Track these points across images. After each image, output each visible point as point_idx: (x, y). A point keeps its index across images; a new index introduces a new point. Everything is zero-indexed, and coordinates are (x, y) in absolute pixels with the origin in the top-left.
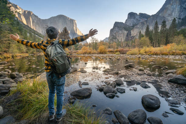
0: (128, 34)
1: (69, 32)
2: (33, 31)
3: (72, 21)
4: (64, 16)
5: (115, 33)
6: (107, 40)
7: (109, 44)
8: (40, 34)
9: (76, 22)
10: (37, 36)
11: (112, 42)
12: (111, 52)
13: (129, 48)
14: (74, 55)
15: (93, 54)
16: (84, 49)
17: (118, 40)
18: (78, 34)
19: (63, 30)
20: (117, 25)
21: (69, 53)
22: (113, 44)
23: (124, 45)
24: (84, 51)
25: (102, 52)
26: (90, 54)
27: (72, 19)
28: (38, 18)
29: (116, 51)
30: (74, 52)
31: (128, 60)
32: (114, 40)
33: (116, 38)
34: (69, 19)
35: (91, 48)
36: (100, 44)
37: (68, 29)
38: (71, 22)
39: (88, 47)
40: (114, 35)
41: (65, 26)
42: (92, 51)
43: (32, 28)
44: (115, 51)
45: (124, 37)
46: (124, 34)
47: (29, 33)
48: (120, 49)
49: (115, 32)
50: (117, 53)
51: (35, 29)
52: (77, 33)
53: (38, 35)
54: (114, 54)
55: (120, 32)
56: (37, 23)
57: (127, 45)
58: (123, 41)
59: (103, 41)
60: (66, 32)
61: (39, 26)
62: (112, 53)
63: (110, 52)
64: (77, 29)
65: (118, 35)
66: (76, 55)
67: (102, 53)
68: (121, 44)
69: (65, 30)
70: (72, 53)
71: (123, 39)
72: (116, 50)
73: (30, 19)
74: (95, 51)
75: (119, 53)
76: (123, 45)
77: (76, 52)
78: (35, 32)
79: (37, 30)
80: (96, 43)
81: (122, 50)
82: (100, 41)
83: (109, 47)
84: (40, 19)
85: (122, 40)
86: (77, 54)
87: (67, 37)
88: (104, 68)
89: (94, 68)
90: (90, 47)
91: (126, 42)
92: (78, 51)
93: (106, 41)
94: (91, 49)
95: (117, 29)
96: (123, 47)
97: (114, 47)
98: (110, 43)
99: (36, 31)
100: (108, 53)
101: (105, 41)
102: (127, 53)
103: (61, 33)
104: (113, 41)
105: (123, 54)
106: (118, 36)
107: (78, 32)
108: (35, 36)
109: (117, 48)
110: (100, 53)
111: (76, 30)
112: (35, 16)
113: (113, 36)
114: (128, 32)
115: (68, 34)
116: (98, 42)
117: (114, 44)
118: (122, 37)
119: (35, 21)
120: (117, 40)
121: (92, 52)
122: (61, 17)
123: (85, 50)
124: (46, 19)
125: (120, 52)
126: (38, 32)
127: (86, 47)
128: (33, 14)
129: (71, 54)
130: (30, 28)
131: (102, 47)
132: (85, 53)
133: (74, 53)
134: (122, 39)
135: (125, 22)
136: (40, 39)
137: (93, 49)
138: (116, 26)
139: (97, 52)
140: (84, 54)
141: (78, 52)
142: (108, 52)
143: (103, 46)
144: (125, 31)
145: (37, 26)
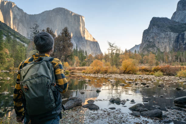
0: (178, 38)
1: (72, 35)
2: (13, 33)
3: (77, 18)
4: (64, 9)
5: (153, 38)
6: (138, 49)
7: (141, 57)
8: (24, 38)
9: (84, 19)
10: (18, 40)
11: (146, 52)
12: (145, 71)
13: (182, 65)
14: (78, 74)
15: (111, 73)
16: (96, 65)
17: (158, 49)
18: (86, 38)
19: (62, 32)
20: (156, 22)
21: (70, 70)
22: (148, 55)
23: (170, 58)
24: (96, 68)
25: (127, 70)
26: (106, 73)
27: (78, 15)
28: (23, 12)
29: (156, 70)
30: (78, 69)
31: (181, 88)
32: (150, 49)
33: (154, 46)
34: (73, 14)
35: (108, 63)
36: (124, 56)
37: (69, 30)
38: (75, 19)
39: (103, 61)
40: (151, 40)
41: (66, 25)
42: (109, 68)
43: (12, 27)
44: (153, 69)
45: (169, 44)
46: (170, 37)
47: (6, 36)
48: (162, 65)
49: (152, 35)
50: (157, 73)
51: (16, 30)
52: (84, 38)
53: (20, 39)
54: (152, 74)
55: (163, 35)
56: (21, 21)
57: (177, 59)
58: (168, 50)
59: (129, 50)
60: (66, 36)
61: (23, 25)
62: (148, 73)
63: (142, 72)
64: (86, 30)
65: (158, 40)
66: (82, 74)
67: (128, 73)
68: (165, 57)
69: (66, 33)
70: (74, 71)
71: (168, 47)
72: (154, 67)
73: (10, 14)
74: (115, 69)
75: (161, 73)
76: (168, 58)
77: (81, 70)
78: (15, 34)
79: (20, 30)
80: (116, 54)
81: (168, 67)
82: (124, 51)
83: (142, 62)
84: (25, 13)
85: (165, 48)
86: (84, 72)
87: (67, 43)
88: (133, 101)
89: (113, 101)
90: (106, 61)
91: (174, 54)
92: (85, 67)
93: (136, 51)
94: (107, 65)
95: (155, 30)
96: (170, 62)
97: (151, 62)
98: (144, 56)
99: (18, 33)
100: (138, 73)
101: (134, 52)
102: (178, 74)
103: (59, 36)
104: (148, 51)
105: (169, 75)
106: (159, 42)
107: (86, 36)
108: (14, 41)
109: (157, 64)
110: (124, 73)
111: (84, 32)
112: (19, 9)
113: (149, 41)
114: (179, 35)
115: (70, 38)
116: (121, 53)
117: (151, 57)
118: (166, 44)
119: (18, 18)
120: (156, 49)
121: (110, 70)
122: (60, 11)
123: (98, 65)
124: (35, 15)
125: (162, 71)
126: (20, 35)
127: (100, 61)
128: (16, 6)
129: (72, 72)
130: (9, 28)
131: (128, 62)
132: (98, 72)
133: (78, 72)
134: (165, 46)
135: (172, 18)
136: (24, 46)
137: (112, 65)
138: (154, 25)
139: (118, 71)
140: (95, 73)
141: (84, 69)
142: (140, 70)
143: (130, 59)
144: (172, 33)
145: (20, 24)
